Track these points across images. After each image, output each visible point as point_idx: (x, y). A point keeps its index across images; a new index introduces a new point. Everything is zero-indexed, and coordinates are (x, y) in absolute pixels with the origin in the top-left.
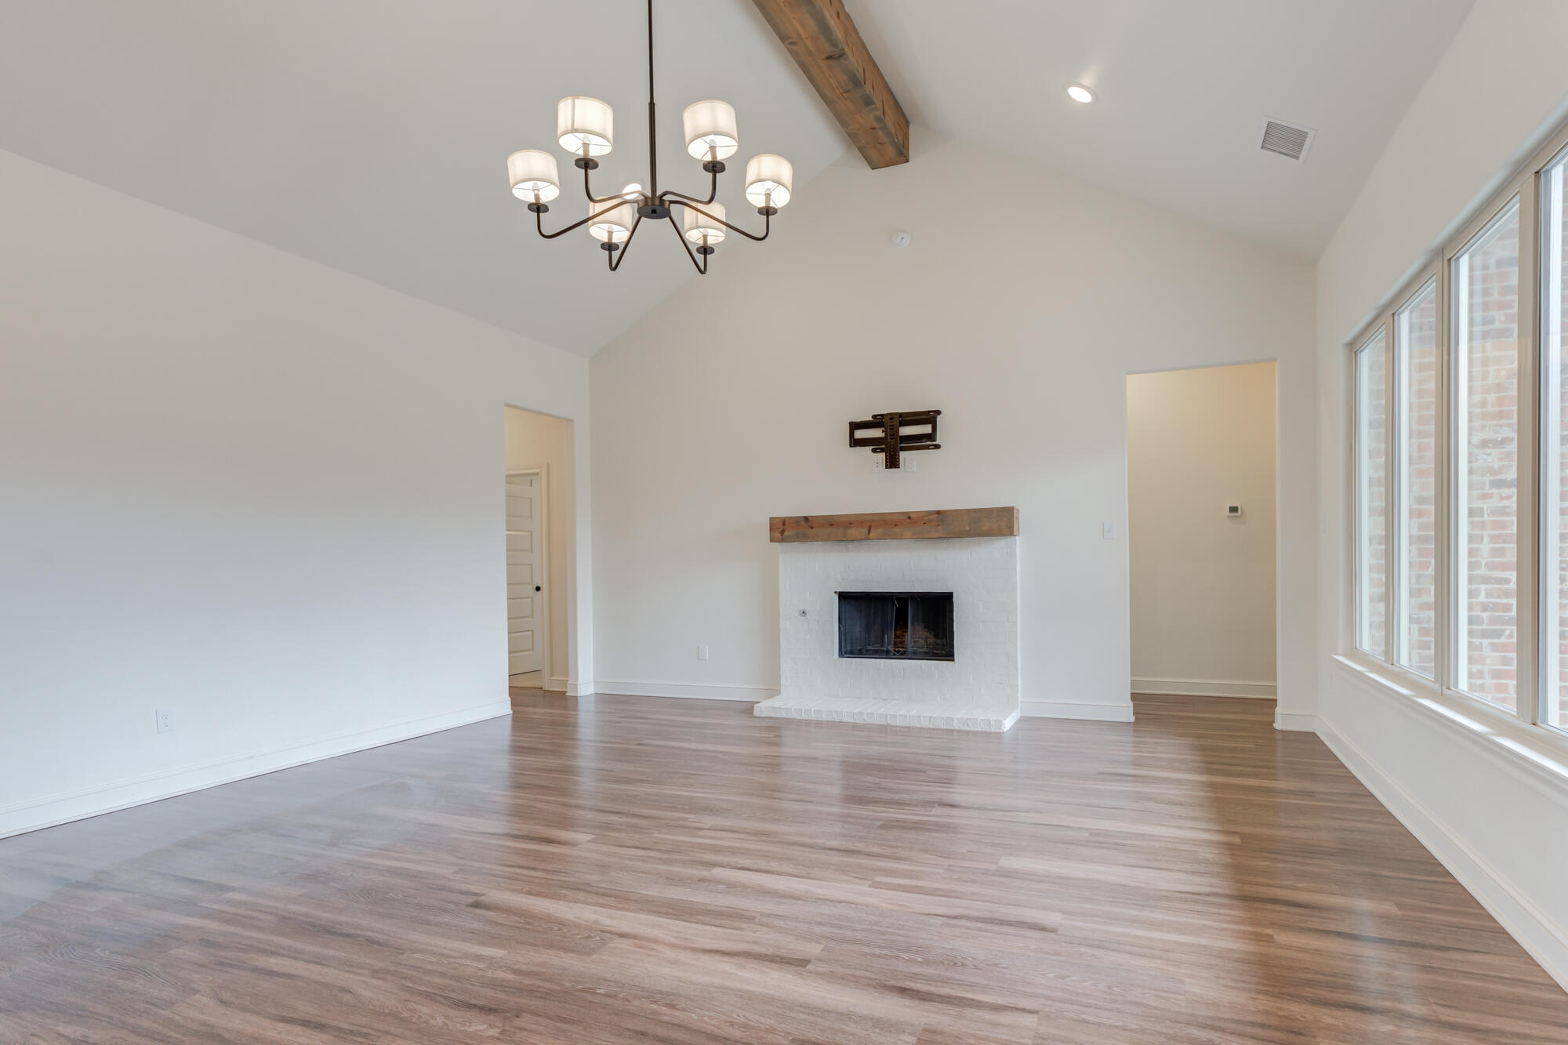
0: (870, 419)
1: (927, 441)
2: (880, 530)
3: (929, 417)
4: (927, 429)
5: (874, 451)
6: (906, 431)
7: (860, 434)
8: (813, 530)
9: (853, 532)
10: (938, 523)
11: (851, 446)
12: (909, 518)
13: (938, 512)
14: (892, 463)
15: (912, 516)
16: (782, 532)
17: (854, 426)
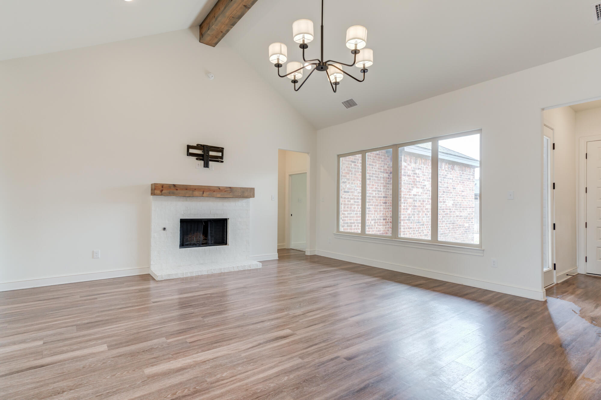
0: (196, 145)
1: (219, 159)
2: (208, 193)
3: (221, 150)
4: (220, 154)
5: (197, 159)
6: (212, 153)
7: (191, 151)
8: (178, 191)
9: (196, 193)
10: (230, 192)
11: (188, 155)
12: (219, 189)
13: (230, 188)
14: (206, 165)
15: (221, 188)
16: (162, 191)
17: (189, 147)
